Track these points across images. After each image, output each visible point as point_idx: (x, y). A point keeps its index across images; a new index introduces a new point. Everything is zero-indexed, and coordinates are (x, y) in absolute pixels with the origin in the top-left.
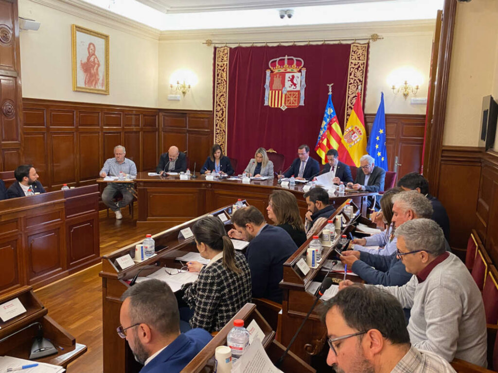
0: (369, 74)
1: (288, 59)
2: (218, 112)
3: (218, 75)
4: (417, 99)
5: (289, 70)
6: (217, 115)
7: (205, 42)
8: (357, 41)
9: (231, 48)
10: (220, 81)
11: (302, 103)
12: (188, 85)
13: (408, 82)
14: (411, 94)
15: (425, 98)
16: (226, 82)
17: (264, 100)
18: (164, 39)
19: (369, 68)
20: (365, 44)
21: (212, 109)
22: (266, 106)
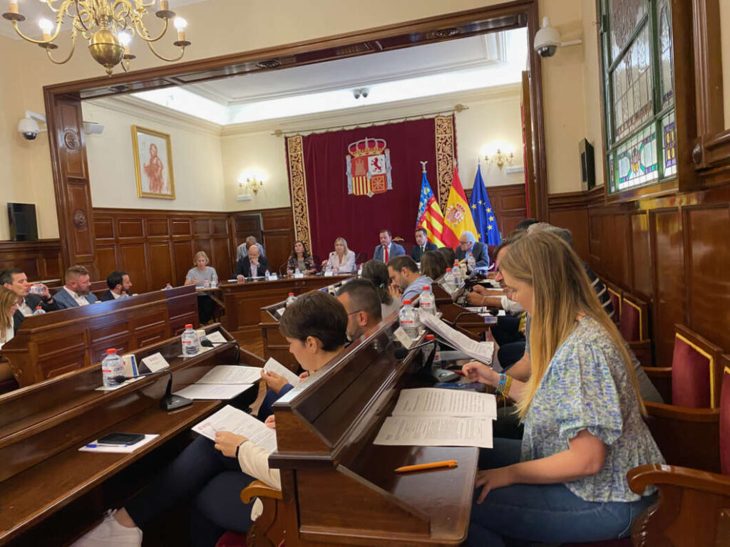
0: (458, 148)
1: (369, 141)
2: (297, 207)
3: (292, 167)
4: (513, 167)
5: (371, 153)
6: (296, 211)
7: (274, 132)
8: (441, 114)
9: (303, 137)
10: (295, 174)
11: (390, 187)
12: (259, 182)
13: (501, 151)
14: (506, 163)
15: (521, 166)
16: (303, 173)
17: (347, 189)
18: (227, 135)
19: (458, 141)
20: (449, 116)
21: (290, 206)
22: (350, 195)
